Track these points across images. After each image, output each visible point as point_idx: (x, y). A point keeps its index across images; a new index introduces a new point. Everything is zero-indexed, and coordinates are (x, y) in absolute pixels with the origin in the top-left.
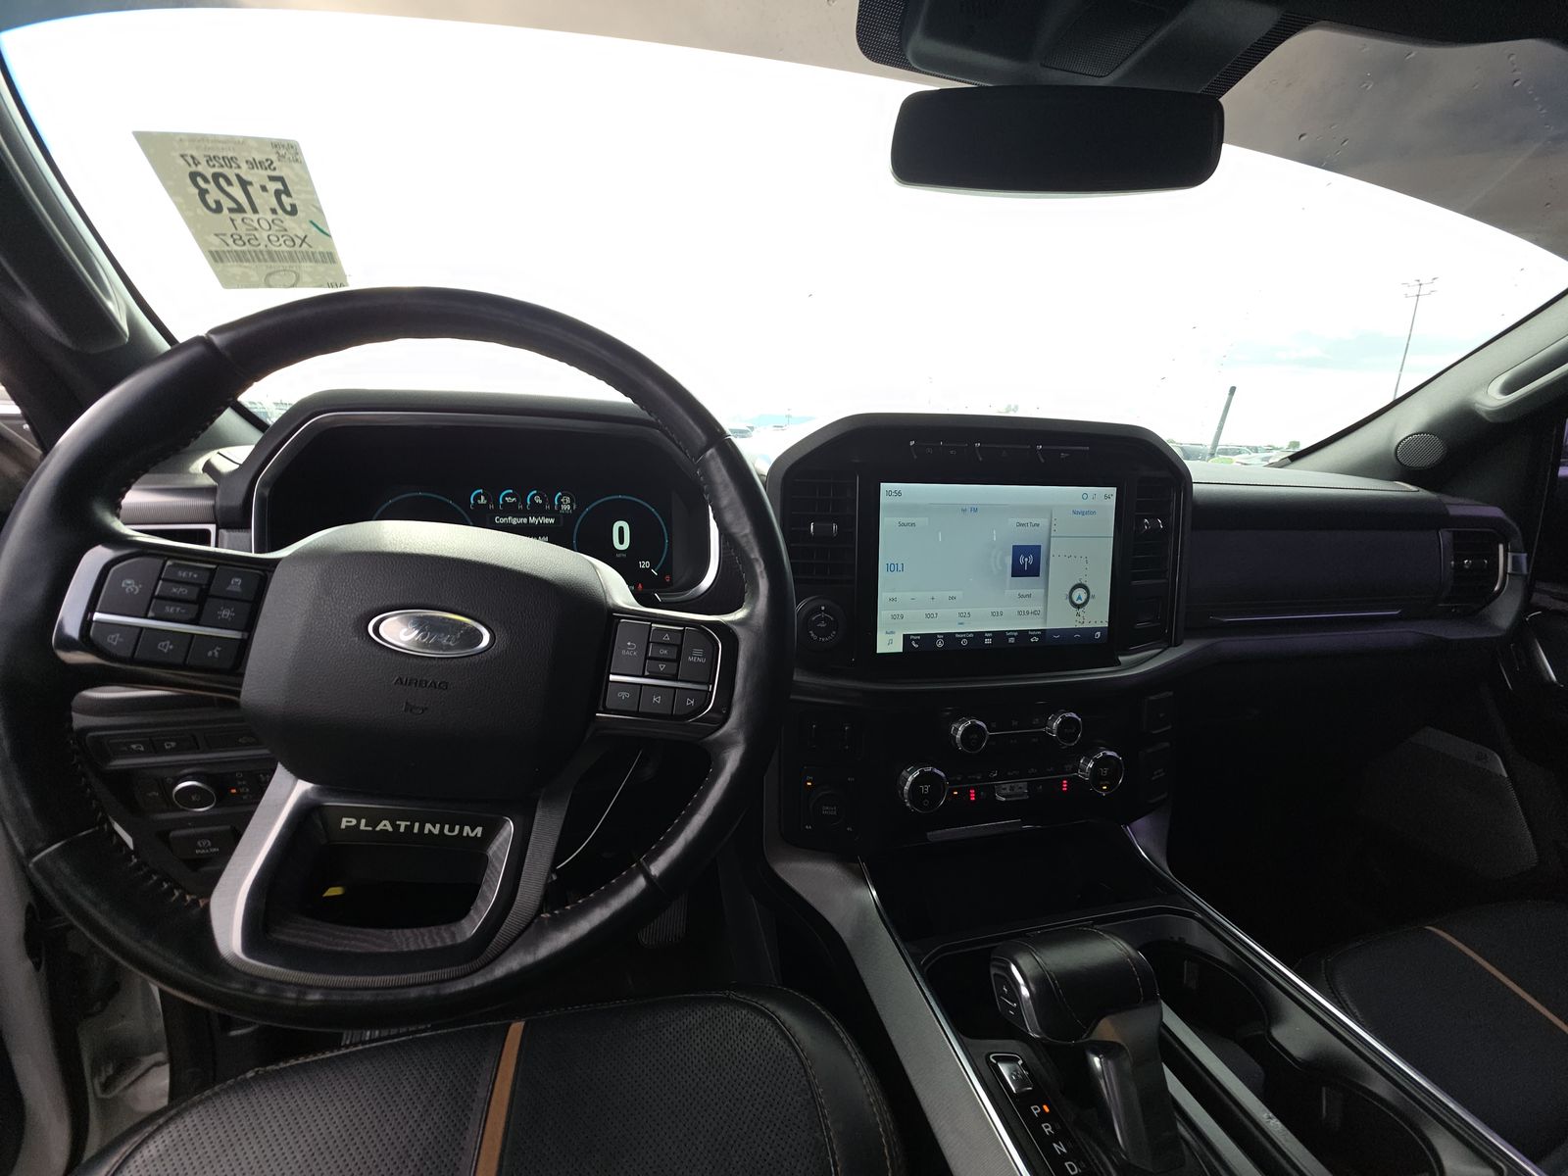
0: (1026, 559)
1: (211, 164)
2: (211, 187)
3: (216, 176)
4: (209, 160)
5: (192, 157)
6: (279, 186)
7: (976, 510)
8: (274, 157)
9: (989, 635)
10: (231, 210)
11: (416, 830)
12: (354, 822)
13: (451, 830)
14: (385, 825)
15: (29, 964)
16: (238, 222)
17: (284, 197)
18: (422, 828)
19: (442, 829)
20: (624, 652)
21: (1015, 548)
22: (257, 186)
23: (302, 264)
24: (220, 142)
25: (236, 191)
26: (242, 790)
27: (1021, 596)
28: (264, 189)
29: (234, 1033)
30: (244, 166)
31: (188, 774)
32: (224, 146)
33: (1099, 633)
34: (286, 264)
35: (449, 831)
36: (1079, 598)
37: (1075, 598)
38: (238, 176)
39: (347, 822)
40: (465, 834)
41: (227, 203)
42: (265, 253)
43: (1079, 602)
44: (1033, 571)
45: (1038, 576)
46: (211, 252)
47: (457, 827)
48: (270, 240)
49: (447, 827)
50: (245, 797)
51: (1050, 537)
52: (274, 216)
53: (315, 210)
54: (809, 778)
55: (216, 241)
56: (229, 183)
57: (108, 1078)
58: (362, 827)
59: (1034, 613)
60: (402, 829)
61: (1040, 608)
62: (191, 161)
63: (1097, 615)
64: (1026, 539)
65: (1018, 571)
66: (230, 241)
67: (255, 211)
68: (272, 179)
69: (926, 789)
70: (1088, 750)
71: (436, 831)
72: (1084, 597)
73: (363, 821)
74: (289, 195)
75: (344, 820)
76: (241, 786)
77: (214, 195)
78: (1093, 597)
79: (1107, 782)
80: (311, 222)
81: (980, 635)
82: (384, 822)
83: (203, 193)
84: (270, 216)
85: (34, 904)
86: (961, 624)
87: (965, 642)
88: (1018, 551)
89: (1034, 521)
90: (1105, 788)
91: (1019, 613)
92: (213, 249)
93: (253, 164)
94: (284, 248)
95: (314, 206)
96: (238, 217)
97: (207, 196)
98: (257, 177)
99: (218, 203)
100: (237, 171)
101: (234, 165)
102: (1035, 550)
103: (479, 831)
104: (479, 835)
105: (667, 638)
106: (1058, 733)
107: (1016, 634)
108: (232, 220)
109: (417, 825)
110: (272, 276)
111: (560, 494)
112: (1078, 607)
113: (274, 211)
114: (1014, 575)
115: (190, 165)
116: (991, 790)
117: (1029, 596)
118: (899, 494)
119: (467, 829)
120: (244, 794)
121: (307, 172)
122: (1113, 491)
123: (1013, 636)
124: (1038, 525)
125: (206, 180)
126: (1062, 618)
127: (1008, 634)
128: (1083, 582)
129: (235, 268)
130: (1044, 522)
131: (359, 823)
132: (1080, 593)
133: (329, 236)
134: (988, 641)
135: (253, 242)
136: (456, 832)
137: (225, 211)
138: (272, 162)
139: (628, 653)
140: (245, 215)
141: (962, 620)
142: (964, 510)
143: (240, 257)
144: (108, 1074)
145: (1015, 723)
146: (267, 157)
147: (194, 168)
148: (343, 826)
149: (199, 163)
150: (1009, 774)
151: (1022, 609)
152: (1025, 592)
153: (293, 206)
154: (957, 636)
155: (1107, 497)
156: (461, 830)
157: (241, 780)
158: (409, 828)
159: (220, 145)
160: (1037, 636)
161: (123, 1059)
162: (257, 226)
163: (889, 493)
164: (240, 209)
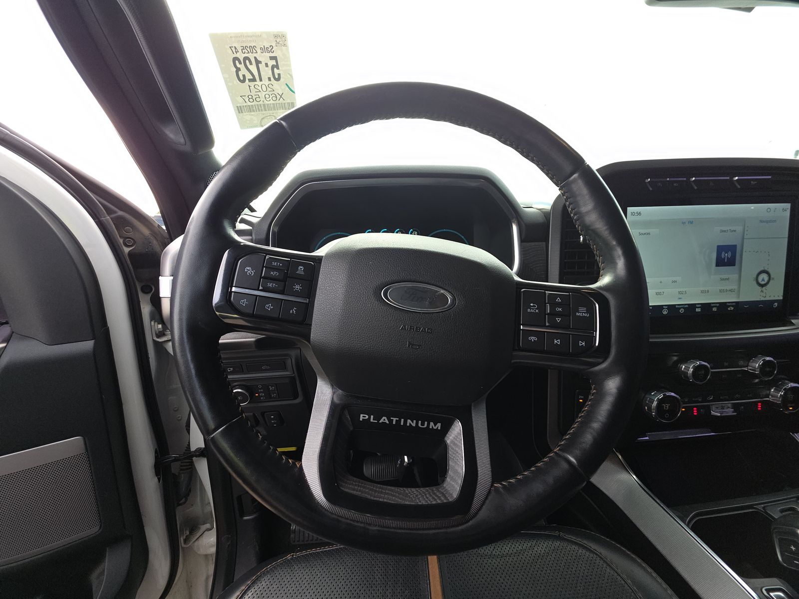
0: (726, 255)
1: (243, 51)
2: (242, 66)
3: (246, 59)
4: (244, 48)
5: (235, 48)
6: (274, 62)
7: (692, 223)
8: (274, 45)
9: (699, 306)
10: (250, 80)
11: (402, 424)
12: (367, 417)
13: (423, 424)
14: (384, 420)
15: (156, 479)
16: (252, 88)
17: (275, 69)
18: (405, 422)
19: (417, 423)
20: (529, 310)
21: (718, 247)
22: (263, 64)
23: (279, 111)
24: (248, 36)
25: (253, 68)
26: (261, 394)
27: (722, 279)
28: (267, 65)
29: (245, 518)
30: (259, 51)
31: (237, 385)
32: (251, 39)
33: (776, 304)
34: (271, 112)
35: (421, 425)
36: (763, 280)
37: (760, 280)
38: (255, 58)
39: (363, 417)
40: (431, 427)
41: (249, 76)
42: (262, 106)
43: (763, 283)
44: (731, 262)
45: (734, 265)
46: (237, 107)
47: (426, 423)
48: (265, 97)
49: (420, 422)
50: (262, 398)
51: (743, 238)
52: (270, 82)
53: (289, 76)
54: (580, 397)
55: (240, 100)
56: (251, 64)
57: (187, 536)
58: (372, 420)
59: (730, 290)
60: (394, 423)
61: (735, 287)
62: (234, 51)
63: (775, 292)
64: (727, 240)
65: (720, 263)
66: (247, 100)
67: (261, 80)
68: (272, 58)
69: (666, 406)
70: (776, 383)
71: (414, 425)
72: (766, 279)
73: (372, 417)
74: (278, 68)
75: (362, 415)
76: (261, 392)
77: (243, 71)
78: (773, 279)
79: (793, 405)
80: (286, 84)
81: (693, 306)
82: (384, 418)
83: (238, 70)
84: (267, 82)
85: (158, 449)
86: (680, 298)
87: (682, 311)
88: (721, 249)
89: (733, 228)
90: (791, 408)
91: (721, 291)
92: (239, 105)
93: (264, 50)
94: (272, 102)
95: (289, 74)
96: (252, 84)
97: (239, 72)
98: (264, 58)
99: (244, 76)
100: (255, 55)
101: (254, 51)
102: (732, 249)
103: (439, 425)
104: (439, 428)
105: (559, 300)
106: (760, 371)
107: (718, 305)
108: (249, 86)
109: (402, 420)
110: (264, 120)
111: (412, 230)
112: (762, 286)
113: (269, 79)
114: (718, 265)
115: (234, 53)
116: (708, 409)
117: (728, 279)
118: (639, 214)
119: (432, 424)
120: (262, 396)
121: (288, 52)
122: (788, 206)
123: (715, 307)
124: (735, 231)
125: (240, 63)
126: (750, 294)
127: (712, 305)
128: (766, 269)
129: (247, 116)
130: (739, 229)
131: (370, 418)
132: (764, 277)
133: (294, 92)
134: (698, 310)
135: (258, 99)
136: (426, 425)
137: (247, 80)
138: (273, 48)
139: (532, 311)
140: (256, 83)
141: (680, 296)
142: (684, 223)
143: (250, 109)
144: (187, 534)
145: (726, 364)
146: (270, 45)
147: (235, 55)
148: (361, 420)
149: (238, 52)
150: (721, 398)
151: (722, 288)
152: (726, 276)
153: (279, 75)
154: (677, 306)
155: (784, 210)
156: (428, 424)
157: (260, 389)
158: (398, 422)
159: (249, 39)
160: (732, 306)
161: (193, 526)
162: (261, 90)
163: (633, 214)
164: (254, 80)
